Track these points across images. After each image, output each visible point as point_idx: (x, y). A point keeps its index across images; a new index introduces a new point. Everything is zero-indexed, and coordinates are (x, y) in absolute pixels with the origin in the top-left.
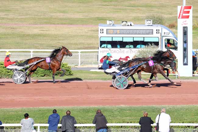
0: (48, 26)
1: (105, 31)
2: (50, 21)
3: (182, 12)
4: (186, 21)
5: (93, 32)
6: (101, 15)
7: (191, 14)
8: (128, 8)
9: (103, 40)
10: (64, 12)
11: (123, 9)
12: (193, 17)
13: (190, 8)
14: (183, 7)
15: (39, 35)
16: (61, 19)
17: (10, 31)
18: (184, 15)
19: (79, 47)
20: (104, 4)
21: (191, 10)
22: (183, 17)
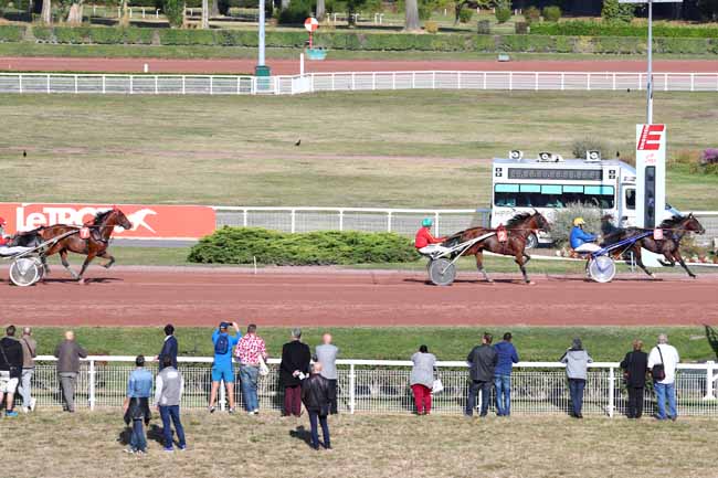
0: (376, 158)
1: (505, 173)
2: (379, 149)
3: (645, 136)
4: (652, 155)
5: (465, 172)
6: (482, 139)
7: (662, 142)
8: (538, 124)
9: (500, 189)
10: (408, 131)
11: (527, 126)
12: (667, 144)
13: (661, 128)
14: (647, 126)
15: (358, 178)
16: (402, 146)
17: (299, 170)
18: (649, 142)
19: (437, 202)
20: (491, 115)
21: (663, 134)
22: (647, 147)
